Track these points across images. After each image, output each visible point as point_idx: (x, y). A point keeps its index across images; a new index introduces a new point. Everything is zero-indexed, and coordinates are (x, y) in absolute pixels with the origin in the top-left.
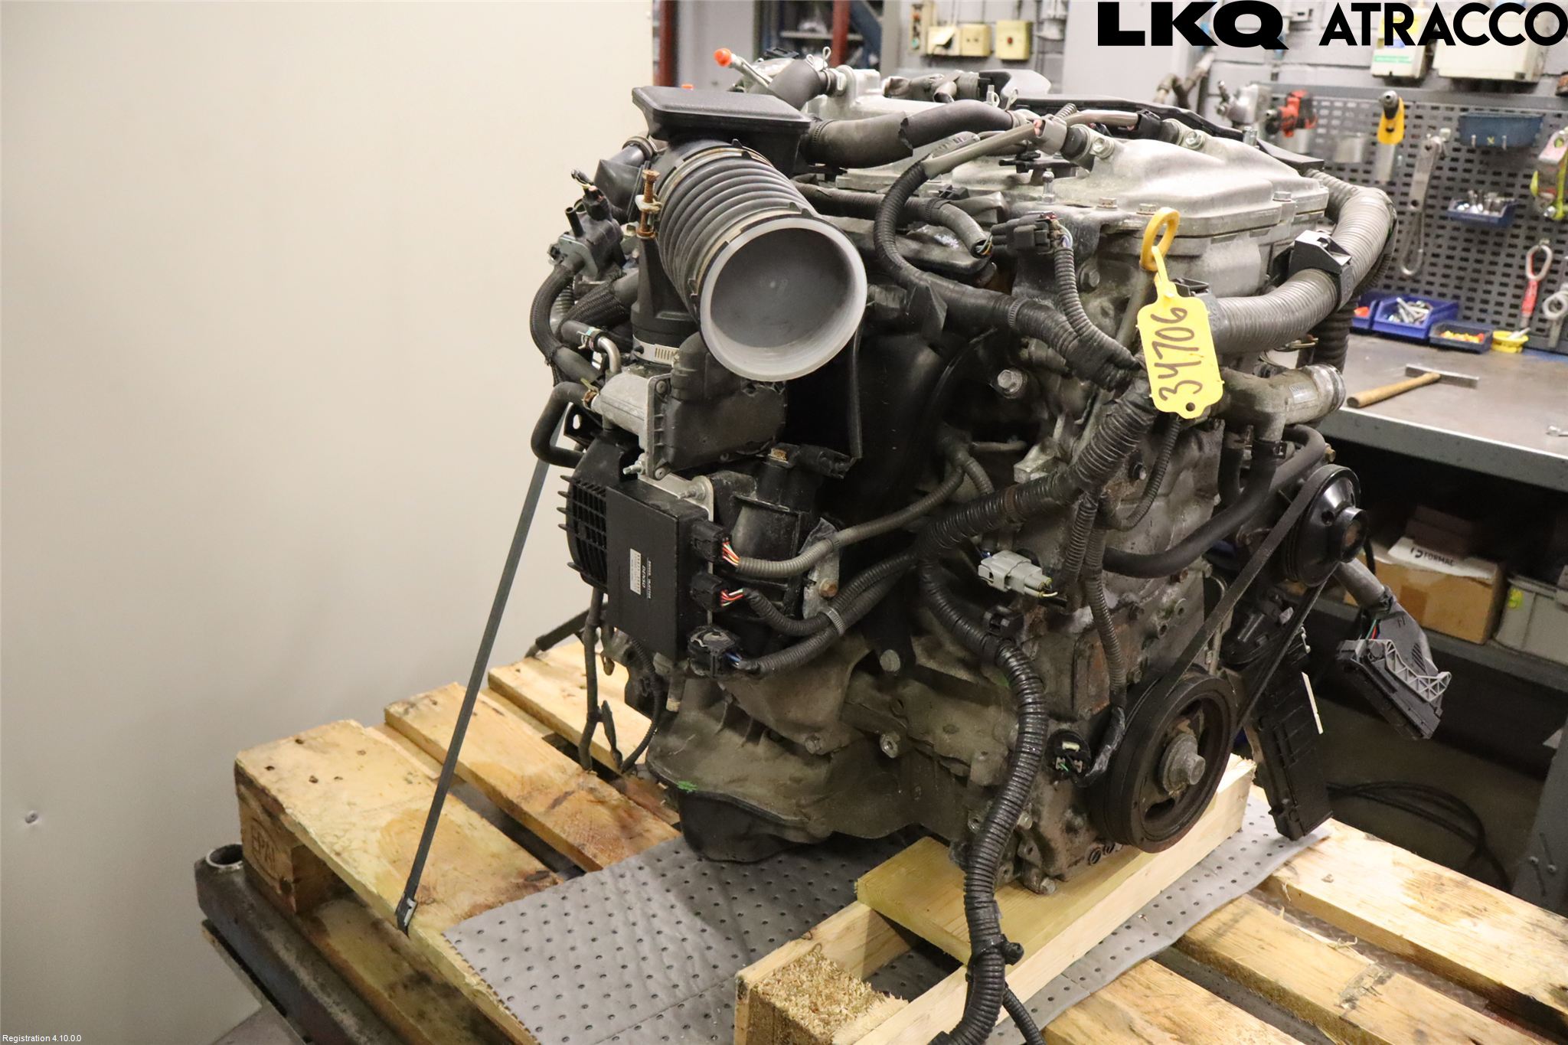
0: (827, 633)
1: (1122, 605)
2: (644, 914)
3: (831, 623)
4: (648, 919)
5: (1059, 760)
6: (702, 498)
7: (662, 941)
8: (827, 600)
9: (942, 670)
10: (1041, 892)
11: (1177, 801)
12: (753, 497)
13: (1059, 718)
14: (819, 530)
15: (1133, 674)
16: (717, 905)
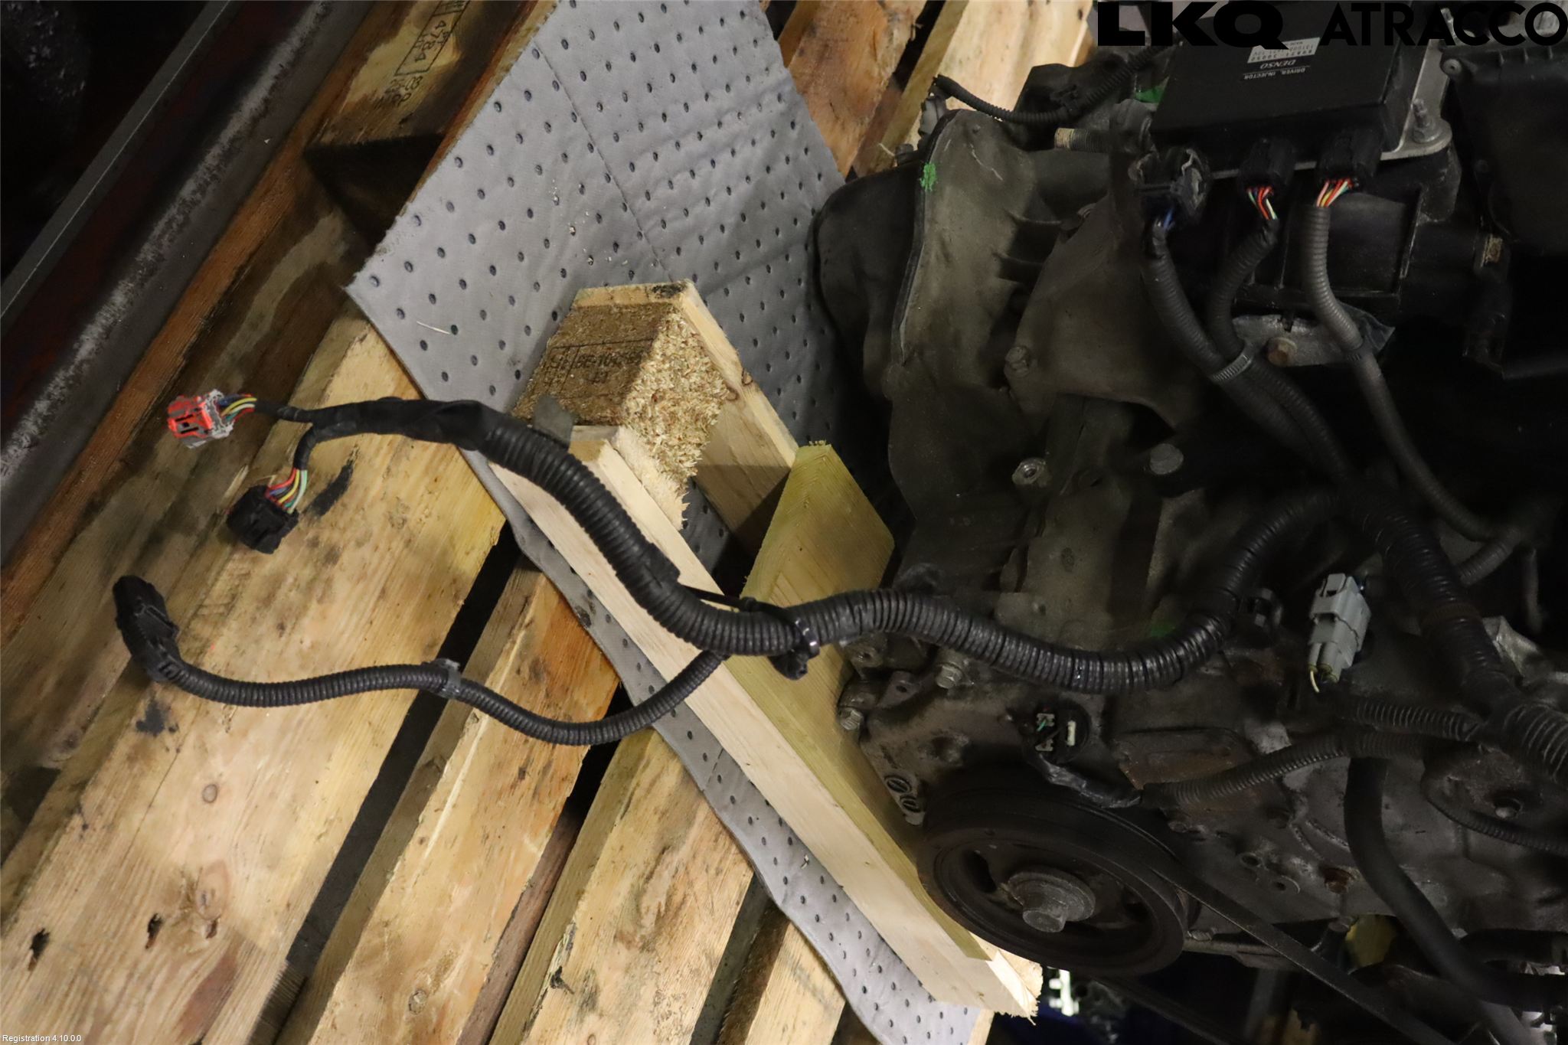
0: (1212, 356)
1: (1290, 796)
2: (736, 137)
3: (1229, 360)
4: (728, 145)
5: (1051, 717)
6: (1414, 138)
7: (704, 168)
8: (1264, 351)
9: (1158, 537)
10: (840, 709)
11: (992, 897)
12: (1422, 218)
13: (1108, 715)
14: (1375, 327)
15: (1182, 819)
16: (758, 243)
